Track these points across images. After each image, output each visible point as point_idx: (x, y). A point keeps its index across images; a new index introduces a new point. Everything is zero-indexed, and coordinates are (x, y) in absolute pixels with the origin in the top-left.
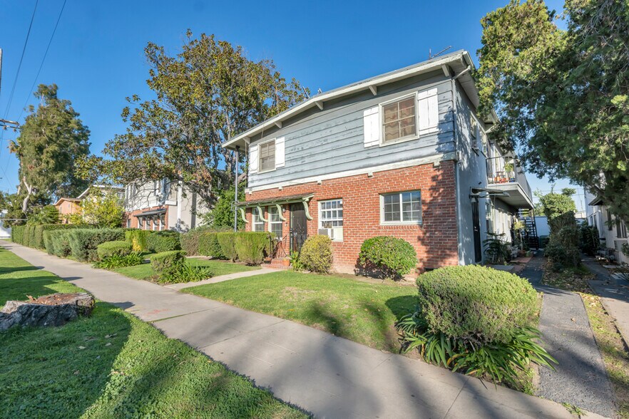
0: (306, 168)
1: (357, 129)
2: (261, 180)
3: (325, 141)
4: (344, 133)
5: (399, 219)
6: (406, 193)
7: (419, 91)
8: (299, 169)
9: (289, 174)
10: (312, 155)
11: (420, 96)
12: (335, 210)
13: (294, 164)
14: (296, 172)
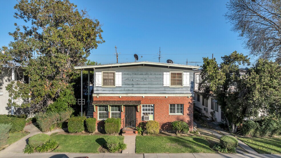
0: (134, 89)
1: (161, 79)
2: (104, 90)
3: (145, 79)
4: (154, 79)
5: (175, 113)
6: (178, 105)
7: (184, 72)
8: (131, 89)
9: (124, 90)
10: (138, 84)
11: (185, 73)
12: (149, 108)
13: (128, 86)
14: (129, 90)
